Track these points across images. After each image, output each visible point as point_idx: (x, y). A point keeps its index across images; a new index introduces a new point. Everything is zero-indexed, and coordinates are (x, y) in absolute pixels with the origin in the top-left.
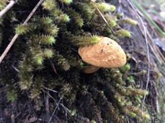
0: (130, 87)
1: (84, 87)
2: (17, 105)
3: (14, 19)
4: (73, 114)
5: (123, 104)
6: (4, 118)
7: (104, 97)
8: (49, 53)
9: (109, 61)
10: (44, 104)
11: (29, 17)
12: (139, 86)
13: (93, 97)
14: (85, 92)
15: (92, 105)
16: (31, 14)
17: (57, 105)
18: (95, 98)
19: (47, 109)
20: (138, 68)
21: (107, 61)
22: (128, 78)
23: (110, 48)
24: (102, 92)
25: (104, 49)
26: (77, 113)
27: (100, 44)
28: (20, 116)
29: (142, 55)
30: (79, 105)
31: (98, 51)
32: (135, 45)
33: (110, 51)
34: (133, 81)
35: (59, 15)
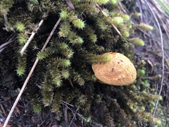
0: (144, 92)
1: (99, 96)
2: (42, 114)
3: (36, 47)
4: (88, 121)
5: (135, 110)
6: (32, 125)
7: (117, 105)
8: (66, 75)
9: (119, 80)
10: (63, 114)
11: (47, 41)
12: (154, 90)
13: (106, 105)
14: (99, 101)
15: (106, 112)
16: (49, 38)
17: (74, 115)
18: (109, 105)
19: (66, 119)
20: (153, 72)
21: (117, 79)
22: (143, 83)
23: (121, 67)
24: (115, 100)
25: (115, 68)
26: (92, 119)
27: (111, 63)
28: (45, 123)
29: (159, 57)
30: (94, 111)
31: (110, 70)
32: (153, 44)
33: (120, 70)
34: (148, 85)
35: (74, 40)
